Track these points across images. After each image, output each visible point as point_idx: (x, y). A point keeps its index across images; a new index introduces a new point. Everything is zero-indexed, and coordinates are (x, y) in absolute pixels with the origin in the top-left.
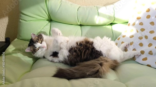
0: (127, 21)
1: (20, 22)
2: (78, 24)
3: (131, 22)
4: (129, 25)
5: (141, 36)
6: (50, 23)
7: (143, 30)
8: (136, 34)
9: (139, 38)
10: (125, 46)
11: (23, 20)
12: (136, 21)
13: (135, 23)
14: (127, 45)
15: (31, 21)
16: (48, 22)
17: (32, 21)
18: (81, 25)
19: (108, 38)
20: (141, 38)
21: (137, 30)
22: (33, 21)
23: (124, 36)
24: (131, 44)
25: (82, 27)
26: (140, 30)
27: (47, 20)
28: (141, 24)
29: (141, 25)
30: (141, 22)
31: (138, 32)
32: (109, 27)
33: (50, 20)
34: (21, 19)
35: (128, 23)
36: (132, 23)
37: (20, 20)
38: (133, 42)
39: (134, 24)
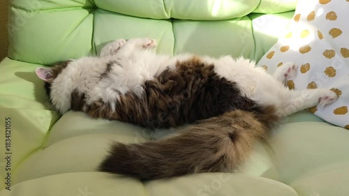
0: (292, 8)
1: (13, 14)
2: (164, 16)
3: (304, 11)
4: (297, 18)
5: (329, 49)
6: (92, 15)
7: (335, 33)
8: (315, 43)
9: (324, 54)
10: (285, 71)
11: (20, 8)
12: (317, 8)
13: (313, 12)
14: (289, 70)
15: (41, 12)
16: (86, 12)
17: (45, 11)
18: (172, 20)
19: (249, 60)
20: (329, 54)
21: (319, 32)
22: (47, 9)
23: (284, 49)
24: (305, 69)
25: (177, 25)
26: (330, 33)
27: (84, 8)
28: (331, 16)
29: (331, 19)
30: (332, 12)
31: (321, 36)
32: (246, 23)
33: (93, 8)
34: (16, 7)
35: (296, 13)
36: (305, 14)
37: (13, 9)
38: (308, 65)
39: (311, 17)
